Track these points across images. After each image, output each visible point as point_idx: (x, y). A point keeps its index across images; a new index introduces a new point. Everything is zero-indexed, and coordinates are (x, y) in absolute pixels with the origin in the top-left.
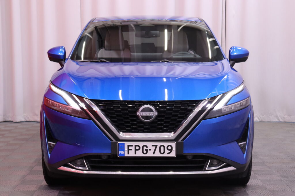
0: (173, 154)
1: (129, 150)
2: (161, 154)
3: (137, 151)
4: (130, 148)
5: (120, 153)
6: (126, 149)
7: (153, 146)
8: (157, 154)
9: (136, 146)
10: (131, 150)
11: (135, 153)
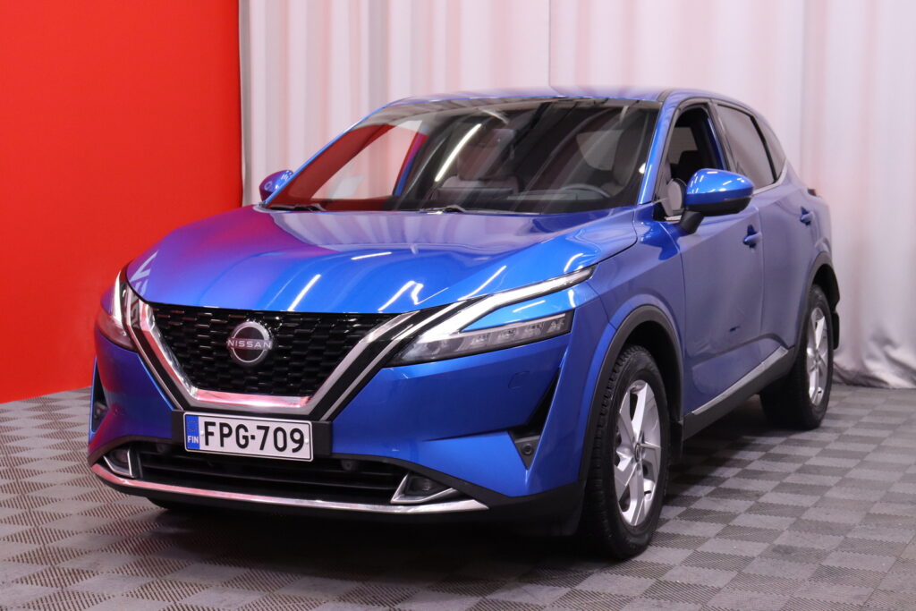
0: (306, 454)
1: (208, 434)
2: (276, 451)
3: (225, 439)
4: (211, 429)
5: (189, 439)
6: (202, 432)
7: (259, 428)
8: (270, 452)
9: (222, 425)
10: (212, 434)
11: (222, 445)
